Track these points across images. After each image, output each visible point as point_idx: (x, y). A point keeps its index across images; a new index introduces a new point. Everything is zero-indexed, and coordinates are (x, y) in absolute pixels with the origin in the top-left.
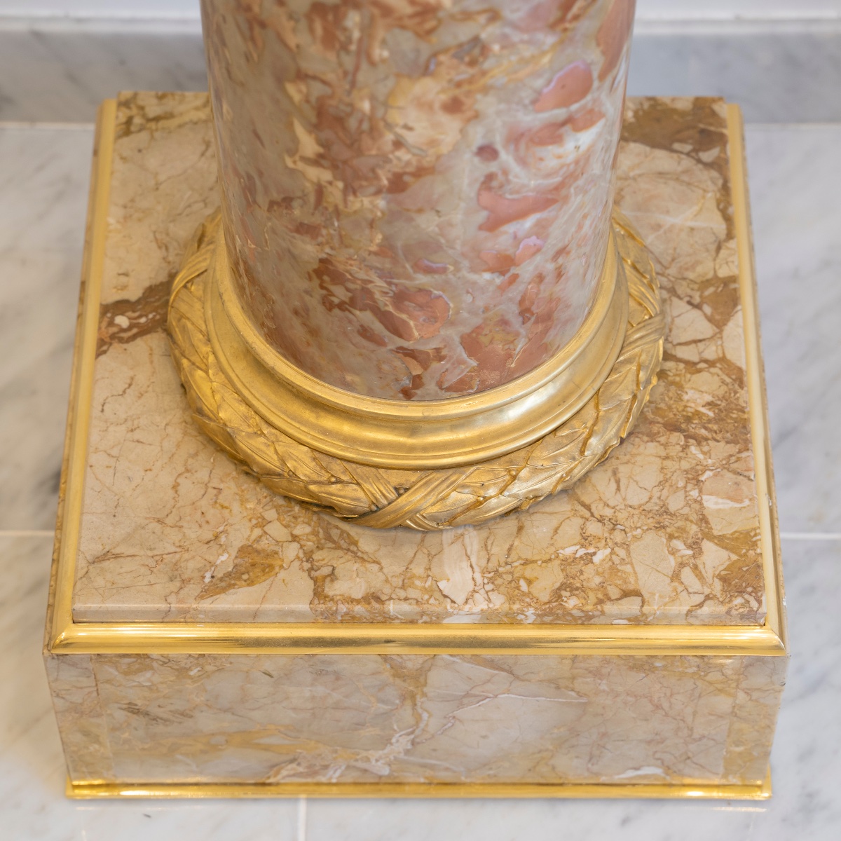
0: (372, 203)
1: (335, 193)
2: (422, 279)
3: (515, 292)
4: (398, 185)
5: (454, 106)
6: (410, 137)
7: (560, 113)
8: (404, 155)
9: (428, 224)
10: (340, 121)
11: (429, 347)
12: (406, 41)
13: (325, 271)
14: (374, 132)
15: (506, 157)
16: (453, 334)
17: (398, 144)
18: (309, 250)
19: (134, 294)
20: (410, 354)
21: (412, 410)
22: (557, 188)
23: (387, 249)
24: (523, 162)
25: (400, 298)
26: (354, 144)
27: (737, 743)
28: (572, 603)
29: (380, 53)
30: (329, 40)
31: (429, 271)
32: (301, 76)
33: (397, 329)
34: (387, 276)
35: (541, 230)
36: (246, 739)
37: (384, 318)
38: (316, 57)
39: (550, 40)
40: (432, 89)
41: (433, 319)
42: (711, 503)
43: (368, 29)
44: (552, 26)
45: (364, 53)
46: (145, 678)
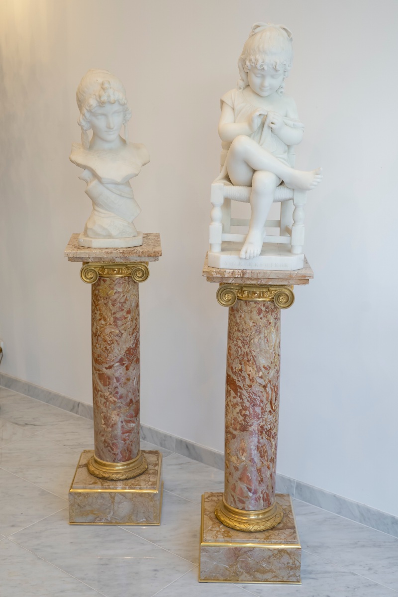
0: (110, 429)
1: (106, 428)
2: (115, 441)
3: (127, 445)
4: (112, 426)
5: (118, 415)
6: (114, 419)
7: (130, 419)
8: (113, 422)
9: (116, 432)
10: (106, 418)
11: (116, 453)
12: (113, 405)
13: (105, 441)
14: (110, 419)
15: (124, 423)
16: (119, 451)
17: (112, 420)
18: (103, 439)
19: (83, 464)
20: (114, 454)
21: (114, 464)
22: (130, 430)
23: (111, 437)
24: (126, 424)
25: (113, 444)
26: (108, 421)
27: (155, 513)
28: (132, 486)
29: (110, 407)
30: (106, 407)
31: (116, 440)
32: (103, 412)
33: (113, 450)
34: (111, 441)
35: (129, 436)
36: (92, 512)
37: (111, 448)
38: (104, 409)
39: (128, 408)
40: (115, 412)
41: (117, 448)
42: (151, 479)
43: (109, 404)
44: (128, 406)
45: (109, 408)
46: (80, 498)
